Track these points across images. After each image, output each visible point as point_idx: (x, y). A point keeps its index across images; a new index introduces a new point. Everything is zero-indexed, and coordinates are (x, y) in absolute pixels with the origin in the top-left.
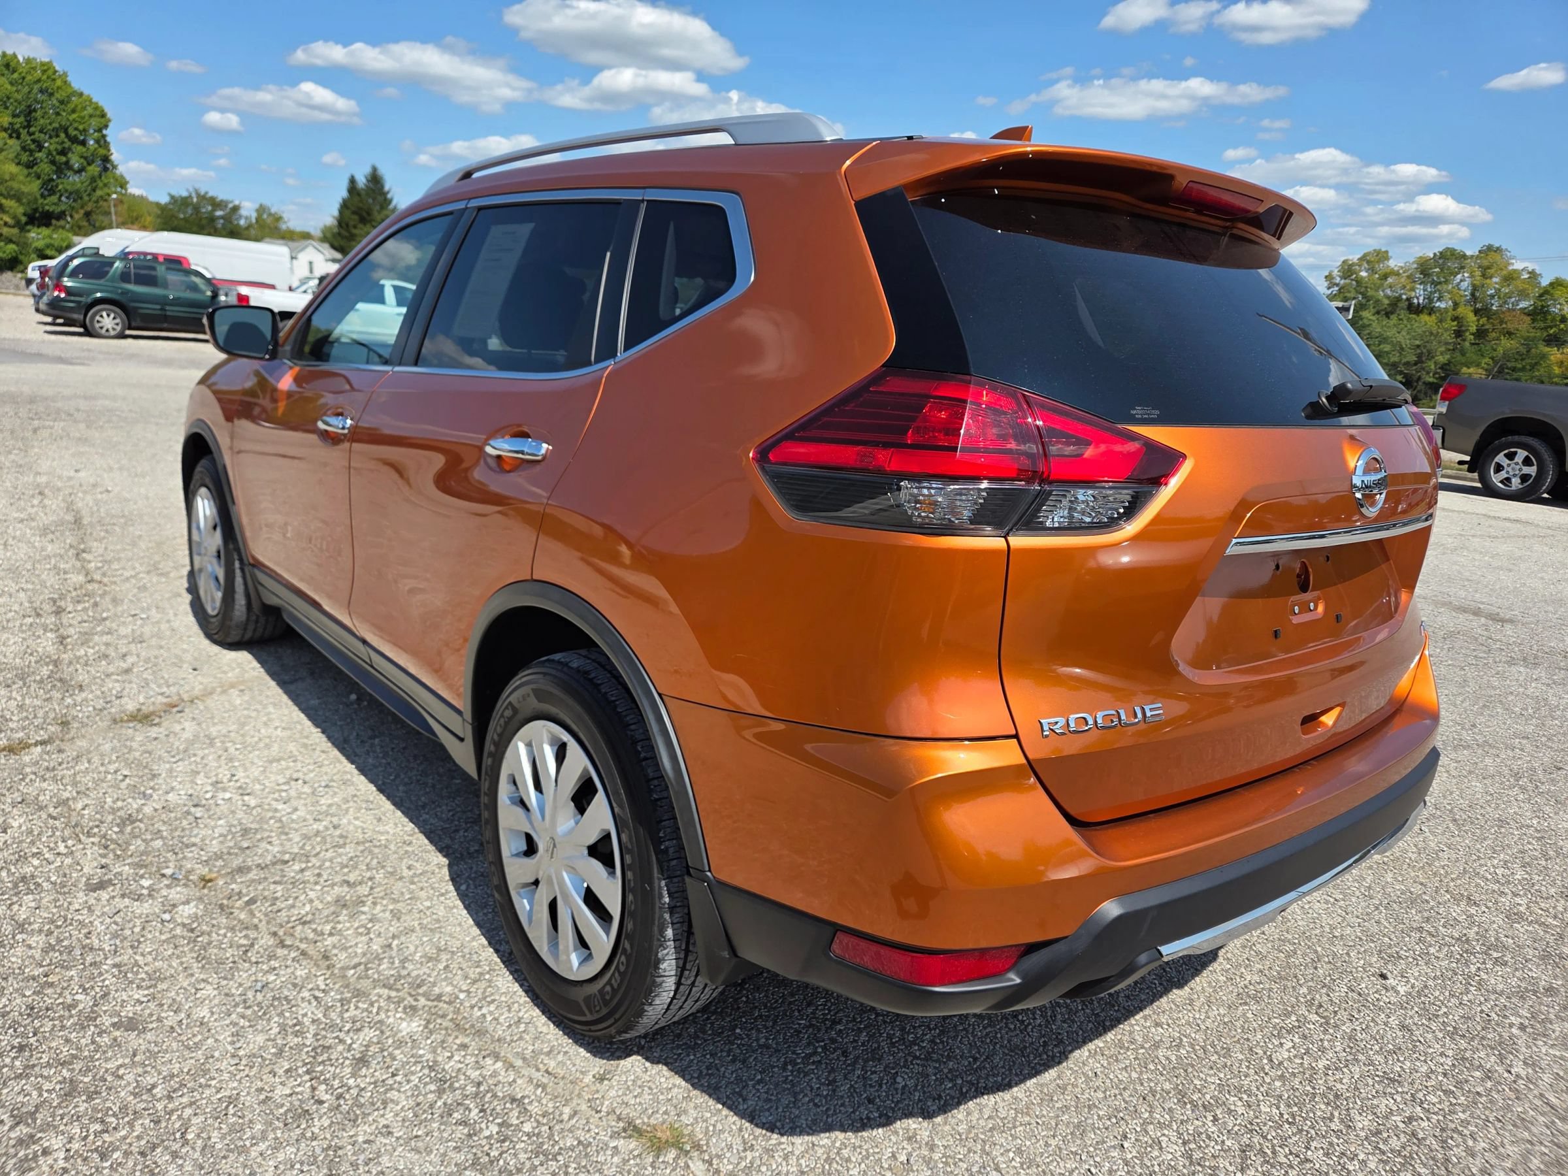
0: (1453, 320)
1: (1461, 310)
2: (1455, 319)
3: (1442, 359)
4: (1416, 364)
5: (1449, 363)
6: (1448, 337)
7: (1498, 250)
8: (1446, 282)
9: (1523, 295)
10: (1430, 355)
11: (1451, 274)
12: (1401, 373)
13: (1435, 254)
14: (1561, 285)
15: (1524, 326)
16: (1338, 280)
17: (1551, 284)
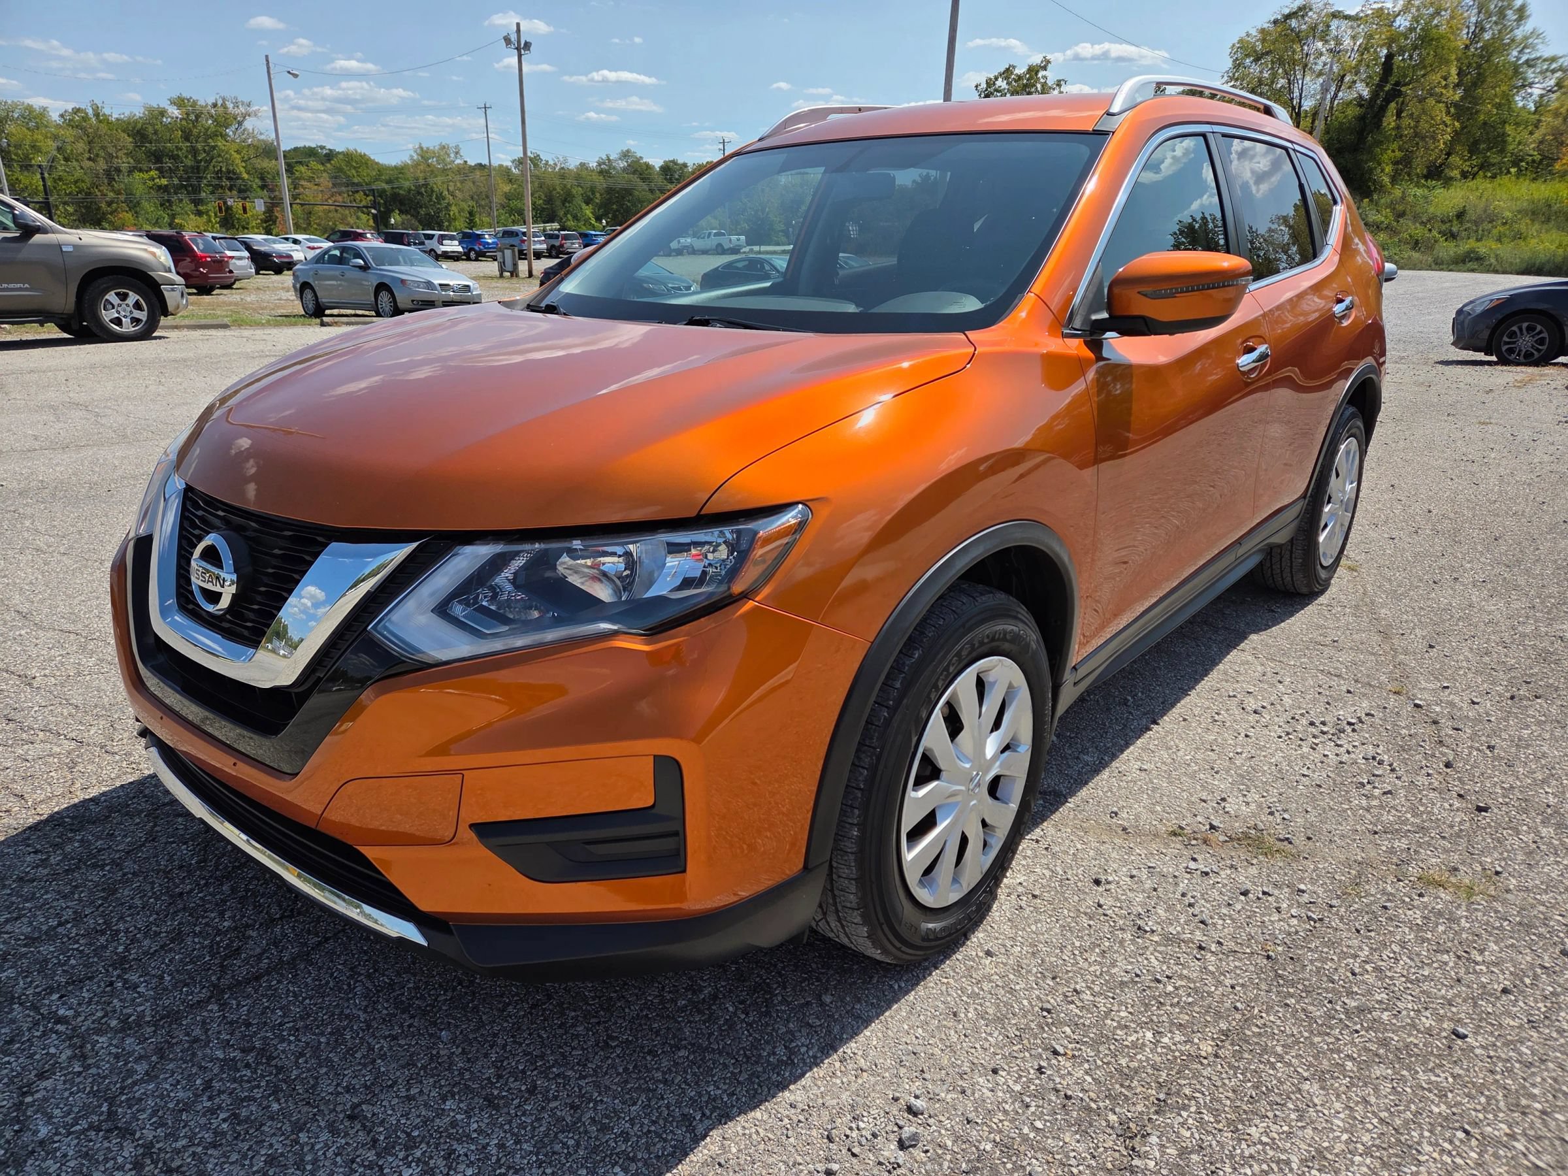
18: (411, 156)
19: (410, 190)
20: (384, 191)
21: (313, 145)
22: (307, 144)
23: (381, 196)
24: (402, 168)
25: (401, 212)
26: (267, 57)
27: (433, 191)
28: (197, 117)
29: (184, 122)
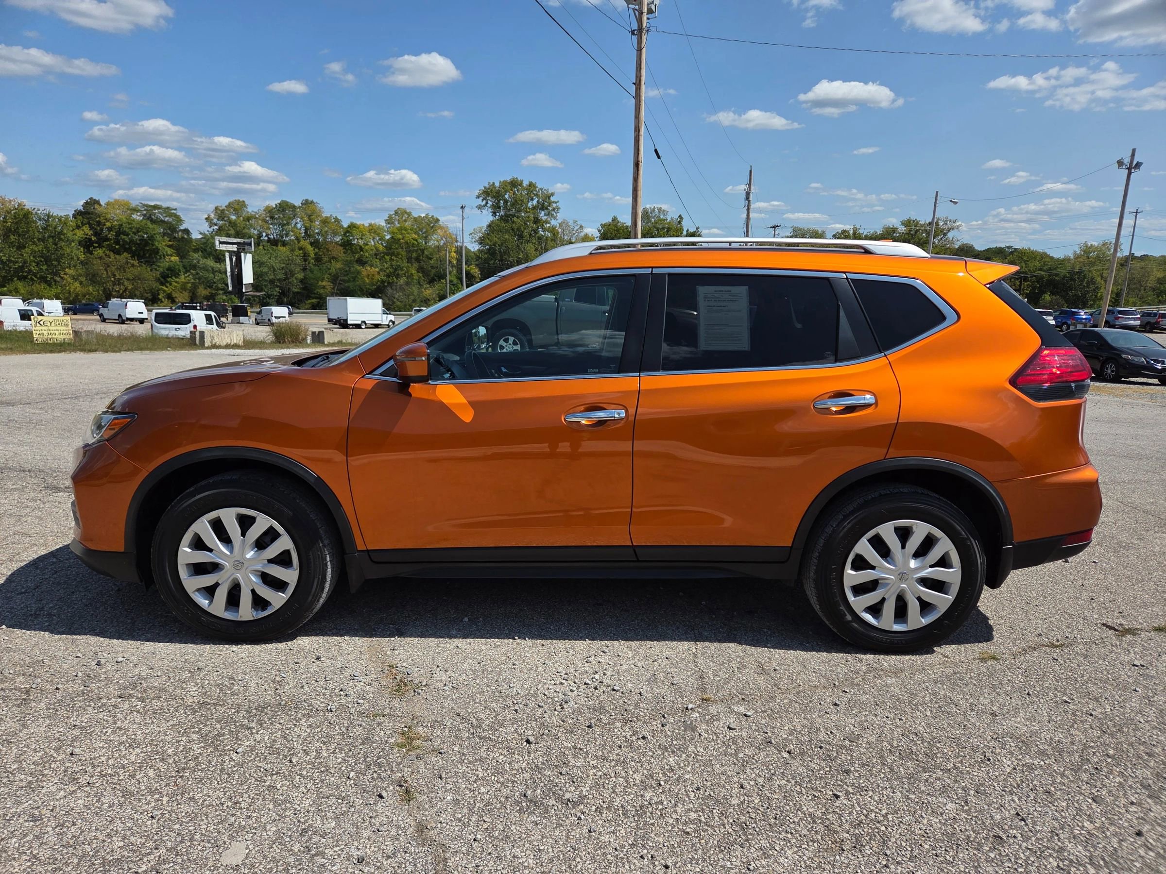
0: (300, 250)
1: (302, 243)
2: (300, 249)
3: (300, 276)
4: (285, 280)
5: (305, 278)
6: (299, 260)
7: (312, 202)
8: (288, 224)
9: (335, 233)
10: (292, 274)
11: (290, 218)
12: (277, 286)
13: (276, 205)
14: (355, 227)
15: (339, 252)
16: (215, 221)
17: (349, 227)
18: (1075, 252)
19: (1065, 277)
20: (1042, 277)
21: (1003, 246)
22: (999, 245)
23: (1038, 282)
24: (1063, 260)
25: (1052, 293)
26: (937, 193)
27: (1085, 277)
28: (916, 231)
29: (906, 236)
